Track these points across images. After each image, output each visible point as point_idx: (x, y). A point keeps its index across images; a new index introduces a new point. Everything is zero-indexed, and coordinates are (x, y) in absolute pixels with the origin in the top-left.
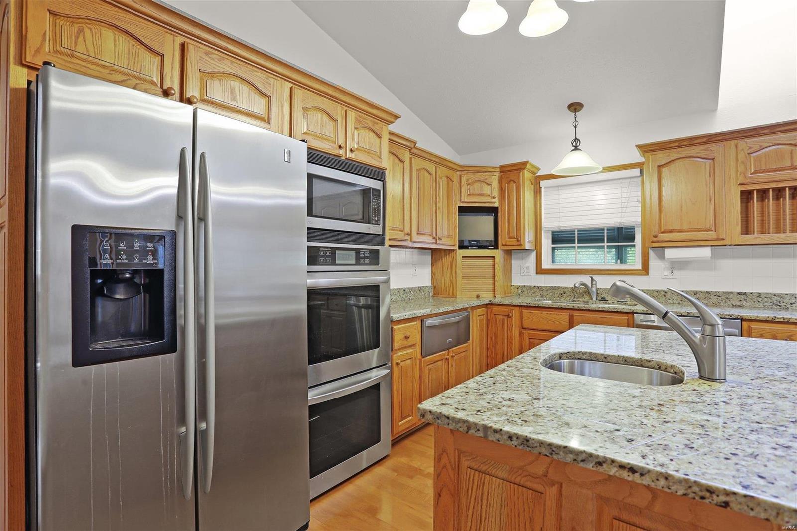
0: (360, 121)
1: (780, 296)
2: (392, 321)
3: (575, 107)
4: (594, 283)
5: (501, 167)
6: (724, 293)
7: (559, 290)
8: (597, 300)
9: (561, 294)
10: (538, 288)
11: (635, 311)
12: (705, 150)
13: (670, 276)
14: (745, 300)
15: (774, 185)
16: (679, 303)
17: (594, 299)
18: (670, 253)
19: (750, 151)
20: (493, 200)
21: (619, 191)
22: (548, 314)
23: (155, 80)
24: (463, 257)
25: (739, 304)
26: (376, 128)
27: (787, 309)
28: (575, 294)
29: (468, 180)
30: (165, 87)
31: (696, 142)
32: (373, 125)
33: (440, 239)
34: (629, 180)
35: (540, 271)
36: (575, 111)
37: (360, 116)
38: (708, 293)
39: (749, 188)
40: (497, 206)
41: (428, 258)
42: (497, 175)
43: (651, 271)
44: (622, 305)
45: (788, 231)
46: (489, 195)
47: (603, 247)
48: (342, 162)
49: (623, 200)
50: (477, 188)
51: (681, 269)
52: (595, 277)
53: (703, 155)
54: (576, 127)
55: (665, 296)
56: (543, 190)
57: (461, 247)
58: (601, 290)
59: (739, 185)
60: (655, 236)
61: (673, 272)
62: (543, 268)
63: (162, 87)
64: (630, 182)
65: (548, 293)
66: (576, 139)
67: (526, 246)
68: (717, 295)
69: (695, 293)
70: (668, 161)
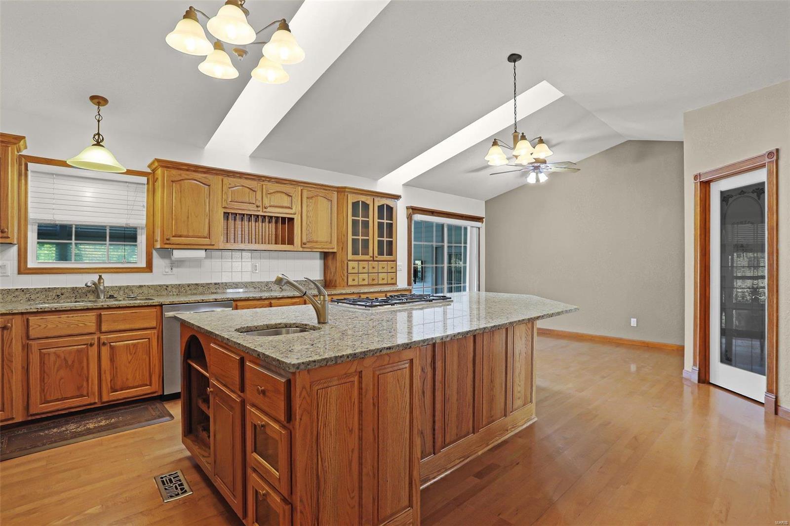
3: (99, 101)
4: (102, 281)
6: (207, 284)
7: (55, 291)
8: (104, 298)
9: (58, 296)
10: (23, 290)
11: (163, 303)
12: (205, 178)
13: (170, 273)
15: (240, 212)
16: (177, 294)
17: (102, 297)
18: (177, 254)
19: (230, 186)
21: (126, 193)
22: (68, 317)
25: (215, 291)
28: (76, 293)
31: (200, 170)
34: (135, 185)
35: (23, 269)
36: (99, 104)
38: (197, 284)
39: (228, 211)
43: (154, 269)
44: (133, 300)
45: (246, 242)
47: (105, 244)
49: (130, 203)
51: (178, 267)
52: (104, 276)
53: (203, 180)
54: (99, 121)
55: (166, 289)
56: (29, 173)
58: (108, 288)
59: (224, 208)
60: (168, 239)
61: (172, 269)
64: (137, 187)
65: (38, 295)
66: (99, 134)
68: (203, 285)
69: (189, 285)
70: (180, 179)
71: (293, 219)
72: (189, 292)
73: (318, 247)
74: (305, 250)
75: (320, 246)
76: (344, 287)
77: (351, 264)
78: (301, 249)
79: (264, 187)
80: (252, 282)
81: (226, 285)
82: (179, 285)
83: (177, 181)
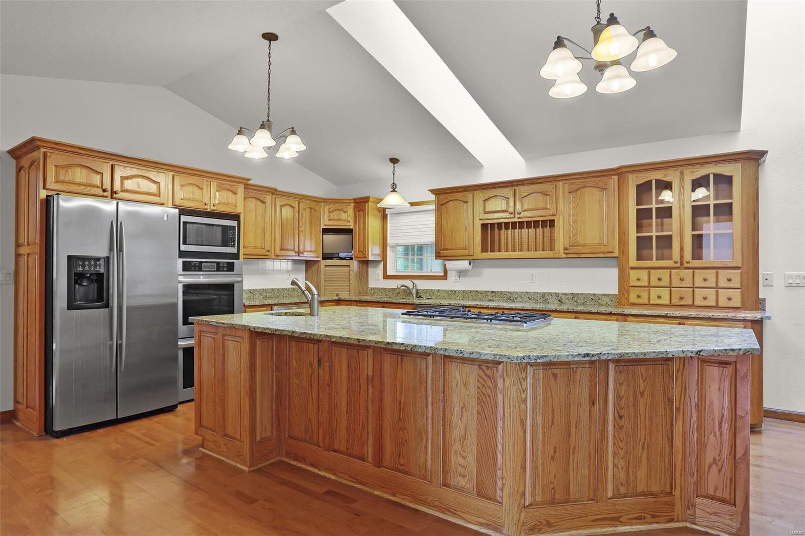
0: (220, 187)
1: (511, 293)
2: (244, 306)
3: (394, 161)
5: (354, 199)
10: (384, 289)
12: (464, 196)
13: (458, 281)
14: (495, 296)
15: (495, 221)
16: (462, 299)
17: (415, 297)
19: (484, 199)
20: (349, 224)
23: (99, 185)
24: (325, 266)
25: (492, 299)
26: (233, 188)
27: (514, 302)
29: (329, 209)
30: (103, 188)
31: (459, 190)
32: (231, 187)
33: (301, 253)
35: (386, 277)
36: (394, 163)
37: (220, 184)
38: (477, 291)
39: (485, 222)
40: (352, 228)
41: (303, 267)
42: (353, 205)
43: (448, 277)
45: (489, 251)
46: (346, 219)
48: (209, 212)
50: (335, 215)
53: (463, 199)
54: (394, 174)
55: (455, 294)
56: (389, 216)
57: (324, 259)
58: (418, 291)
59: (481, 220)
60: (439, 253)
61: (459, 279)
62: (388, 274)
63: (102, 188)
64: (429, 214)
65: (390, 292)
66: (394, 183)
67: (369, 257)
68: (481, 293)
69: (471, 292)
70: (446, 202)
71: (554, 220)
72: (471, 298)
73: (585, 251)
74: (569, 256)
75: (589, 251)
76: (624, 305)
77: (633, 274)
78: (564, 256)
79: (517, 191)
80: (527, 292)
81: (501, 294)
82: (464, 291)
83: (444, 204)
